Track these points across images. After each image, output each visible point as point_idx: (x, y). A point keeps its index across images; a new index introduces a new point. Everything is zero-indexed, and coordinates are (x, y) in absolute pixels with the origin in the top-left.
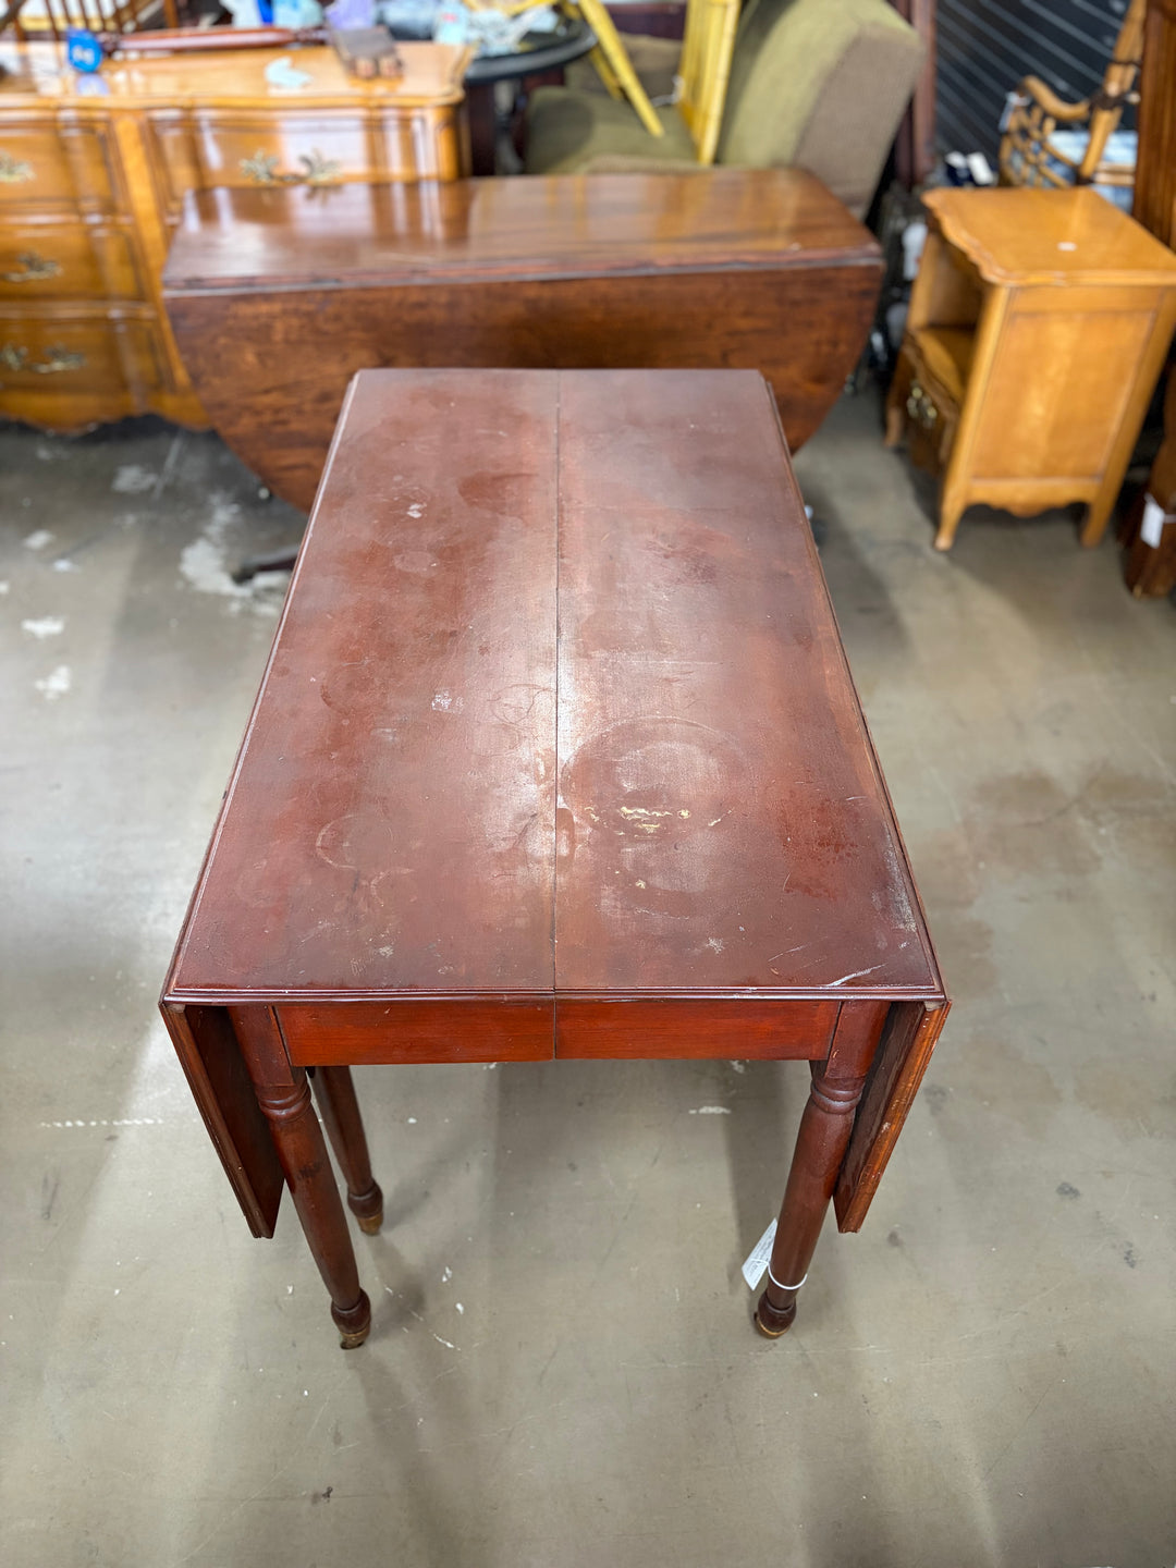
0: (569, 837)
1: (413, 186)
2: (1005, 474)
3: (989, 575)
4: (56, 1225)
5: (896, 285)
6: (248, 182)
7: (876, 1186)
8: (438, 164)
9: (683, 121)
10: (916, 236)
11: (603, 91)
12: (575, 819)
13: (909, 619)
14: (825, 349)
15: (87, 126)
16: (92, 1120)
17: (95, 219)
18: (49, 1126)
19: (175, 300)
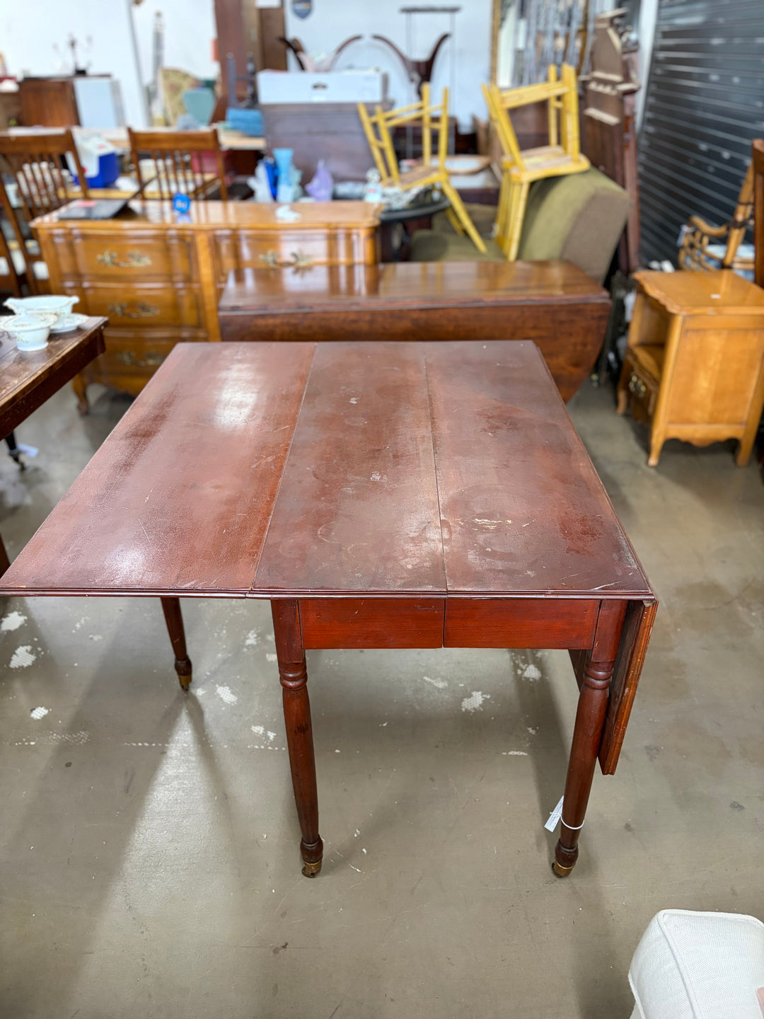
0: (448, 531)
1: (350, 268)
2: (689, 421)
3: (682, 479)
4: (131, 796)
5: (620, 326)
6: (263, 266)
7: (623, 737)
8: (365, 256)
9: (498, 246)
10: (631, 300)
11: (454, 232)
12: (451, 524)
13: (632, 501)
14: (579, 348)
15: (181, 238)
16: (153, 743)
17: (180, 285)
18: (129, 745)
19: (224, 317)
